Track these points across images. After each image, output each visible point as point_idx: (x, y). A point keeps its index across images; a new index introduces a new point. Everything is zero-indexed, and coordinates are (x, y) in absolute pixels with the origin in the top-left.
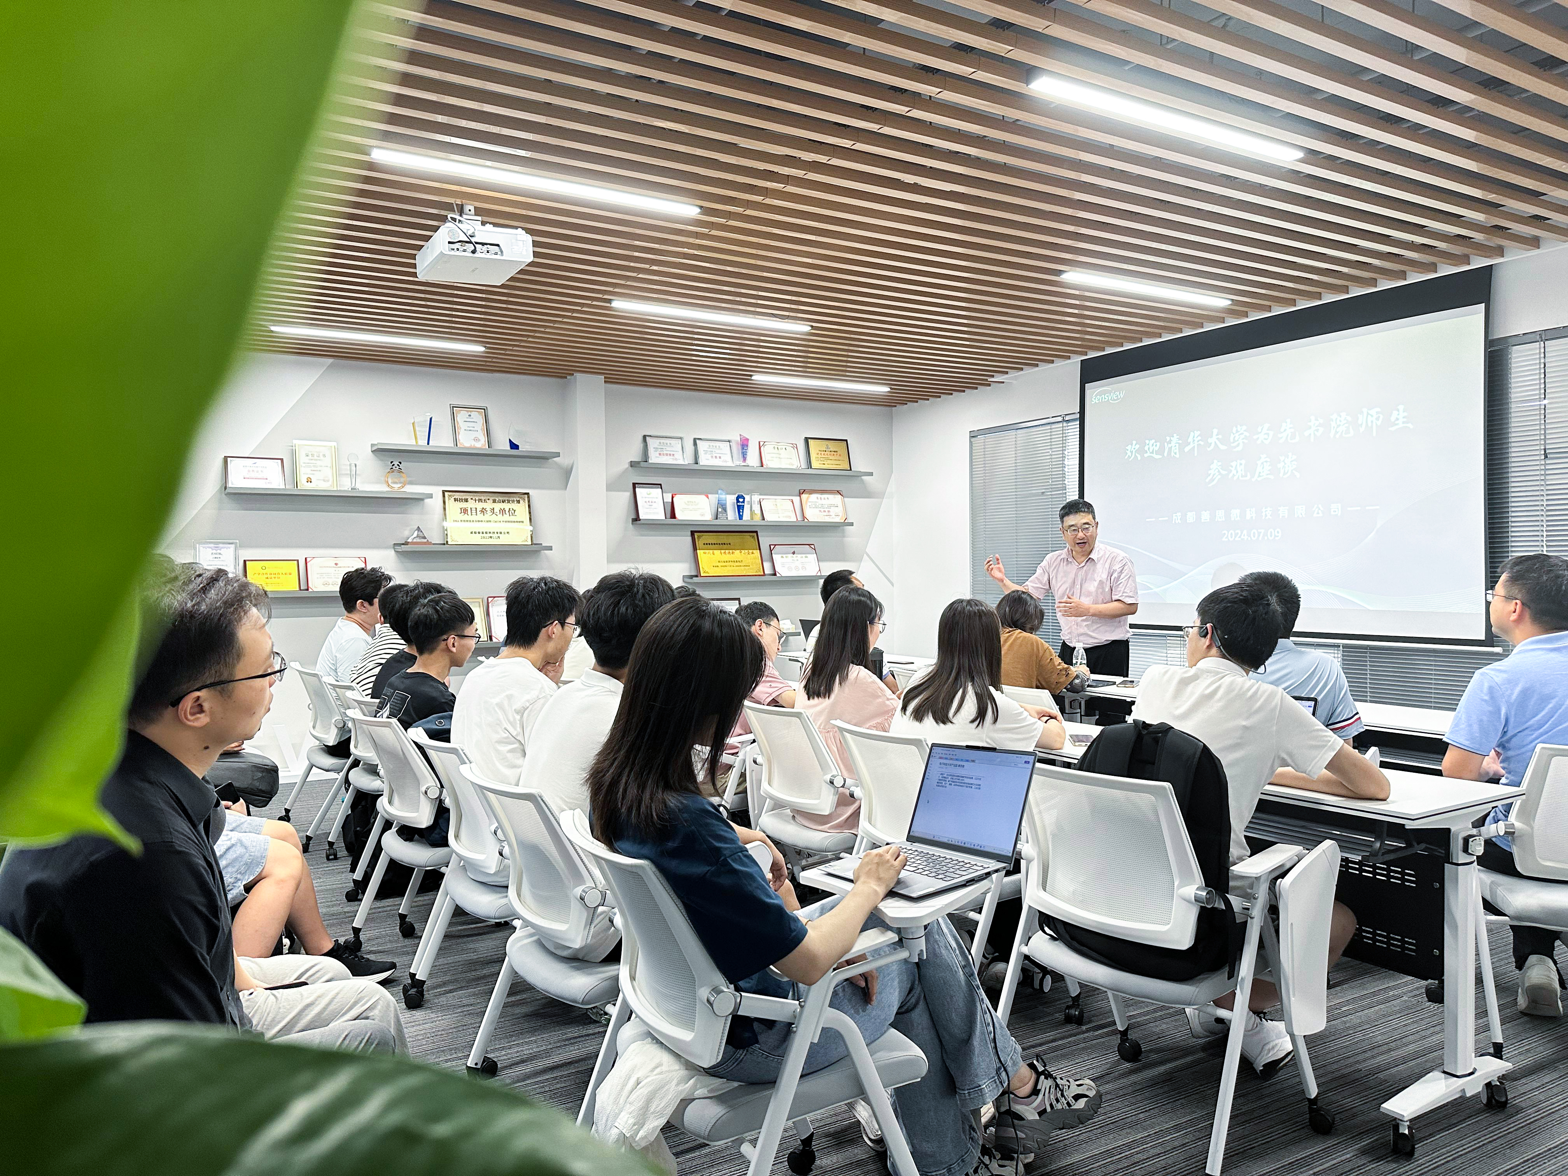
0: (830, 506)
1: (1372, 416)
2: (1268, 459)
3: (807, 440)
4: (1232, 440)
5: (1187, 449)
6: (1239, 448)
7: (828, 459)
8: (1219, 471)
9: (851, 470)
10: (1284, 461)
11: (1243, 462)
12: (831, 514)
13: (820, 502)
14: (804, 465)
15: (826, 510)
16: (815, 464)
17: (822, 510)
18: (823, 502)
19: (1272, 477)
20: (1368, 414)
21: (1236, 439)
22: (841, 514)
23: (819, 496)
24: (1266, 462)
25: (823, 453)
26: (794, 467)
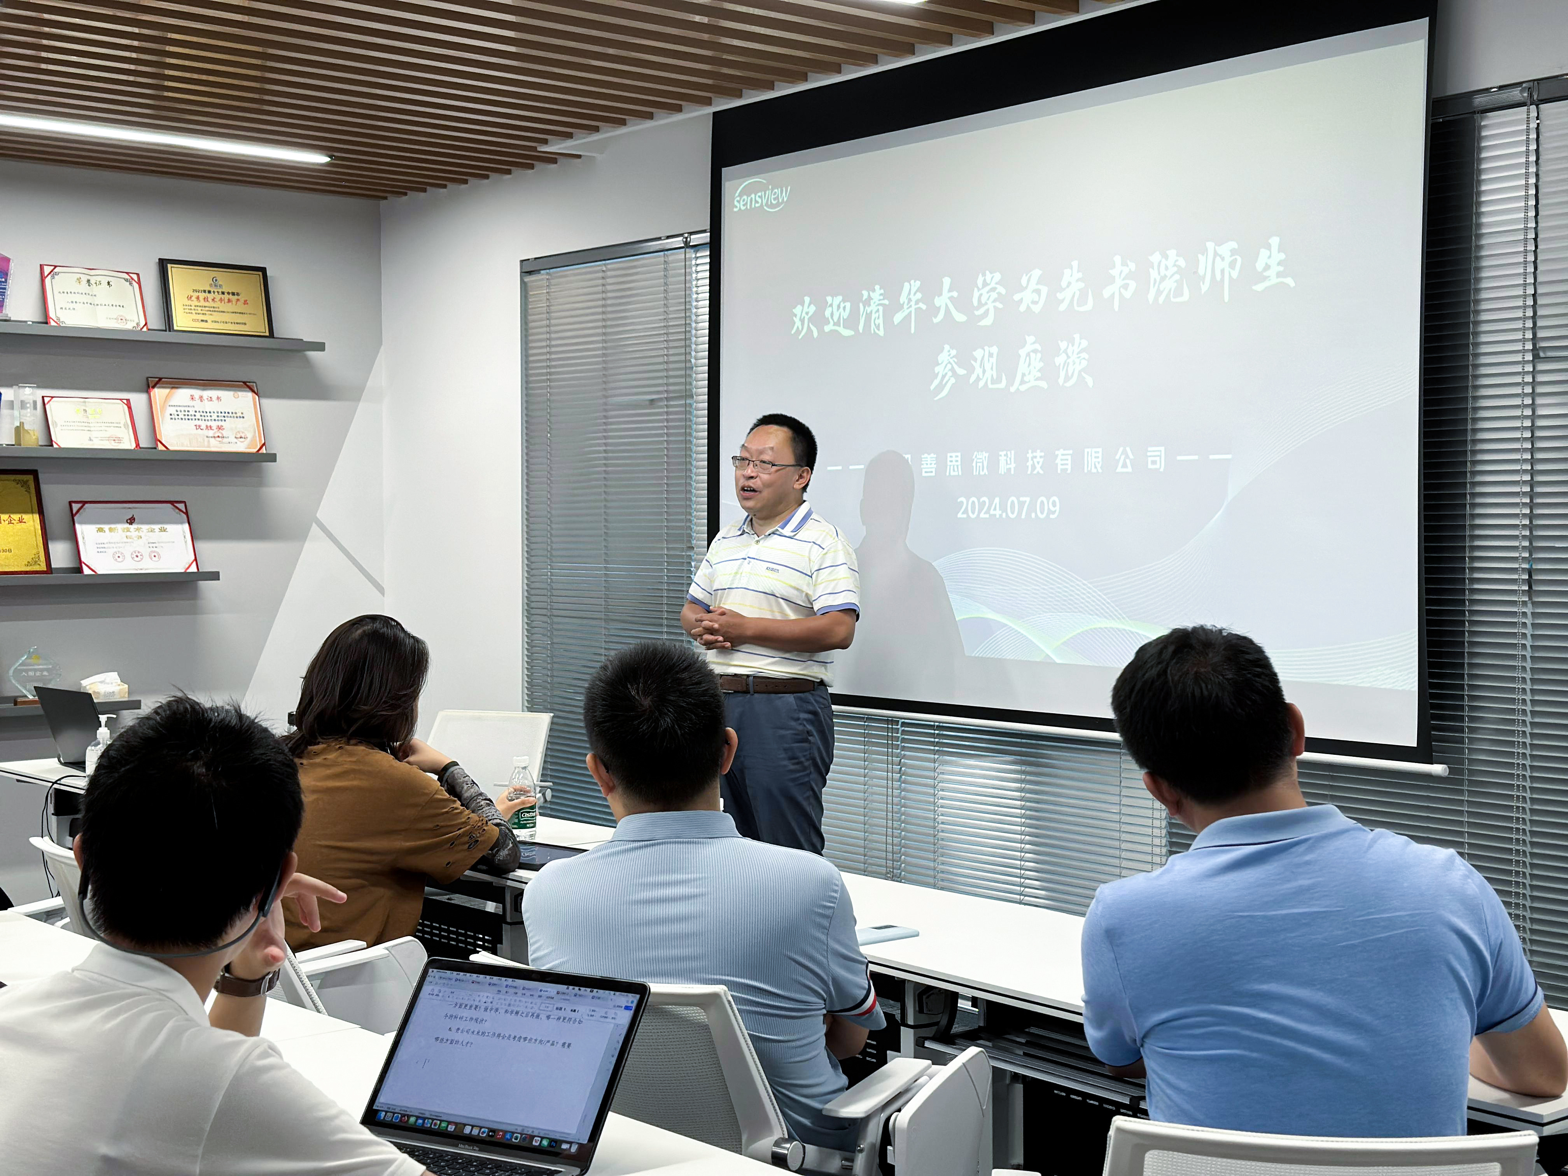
0: (225, 415)
1: (1223, 259)
2: (1037, 346)
3: (163, 265)
4: (975, 303)
5: (898, 318)
6: (988, 321)
7: (214, 310)
8: (953, 370)
9: (271, 335)
10: (1065, 351)
11: (995, 350)
12: (225, 433)
13: (198, 406)
14: (156, 322)
15: (214, 424)
16: (181, 321)
17: (203, 424)
18: (208, 406)
19: (1044, 384)
20: (1216, 254)
21: (983, 301)
22: (250, 436)
23: (196, 393)
24: (1035, 351)
25: (202, 295)
26: (129, 326)
